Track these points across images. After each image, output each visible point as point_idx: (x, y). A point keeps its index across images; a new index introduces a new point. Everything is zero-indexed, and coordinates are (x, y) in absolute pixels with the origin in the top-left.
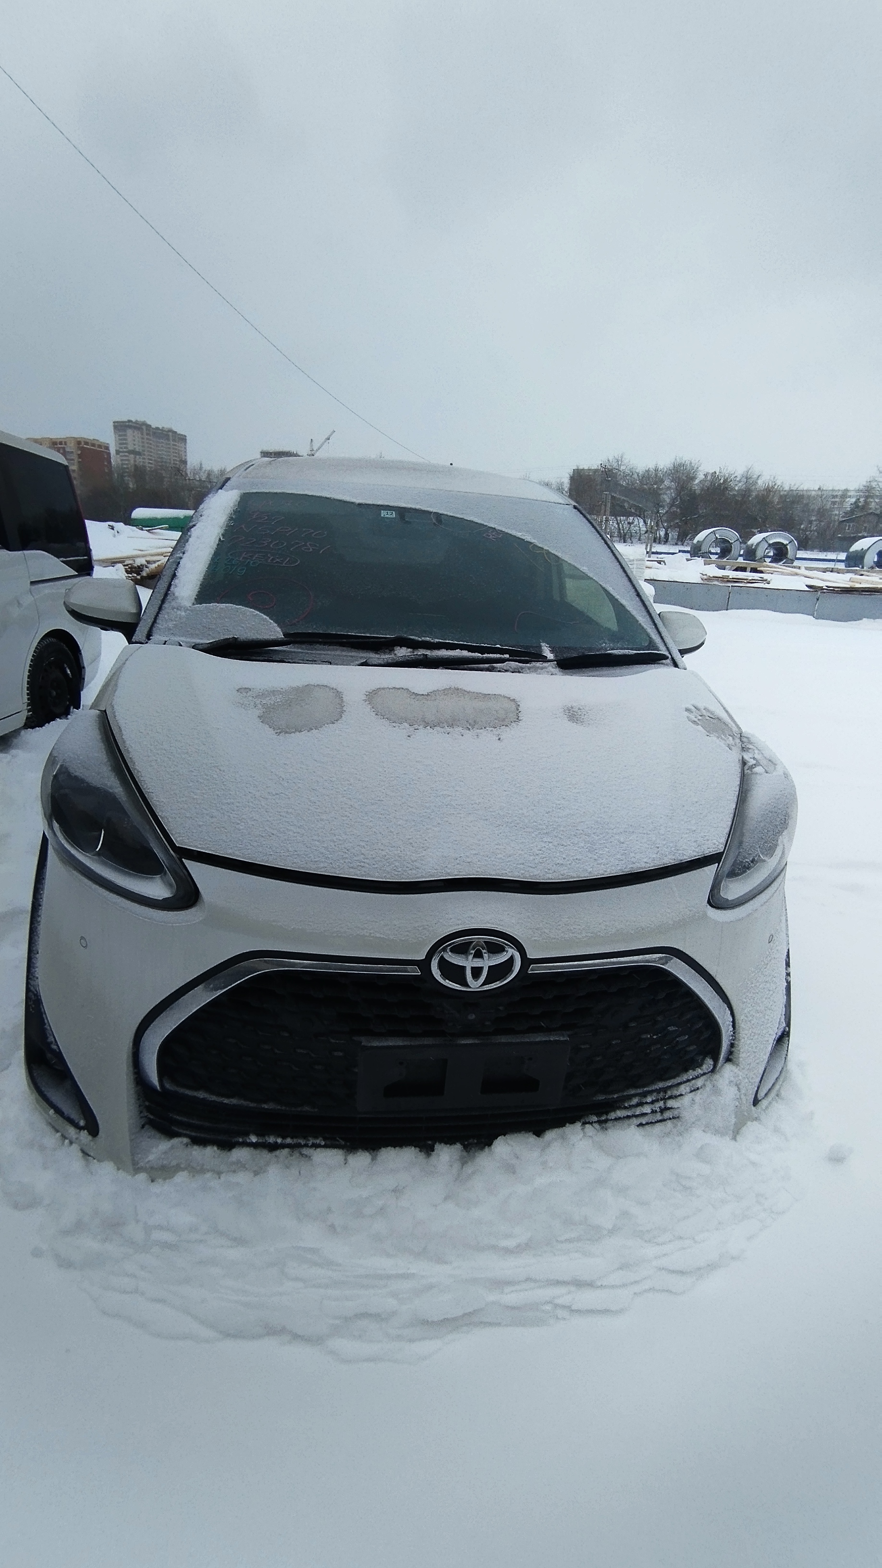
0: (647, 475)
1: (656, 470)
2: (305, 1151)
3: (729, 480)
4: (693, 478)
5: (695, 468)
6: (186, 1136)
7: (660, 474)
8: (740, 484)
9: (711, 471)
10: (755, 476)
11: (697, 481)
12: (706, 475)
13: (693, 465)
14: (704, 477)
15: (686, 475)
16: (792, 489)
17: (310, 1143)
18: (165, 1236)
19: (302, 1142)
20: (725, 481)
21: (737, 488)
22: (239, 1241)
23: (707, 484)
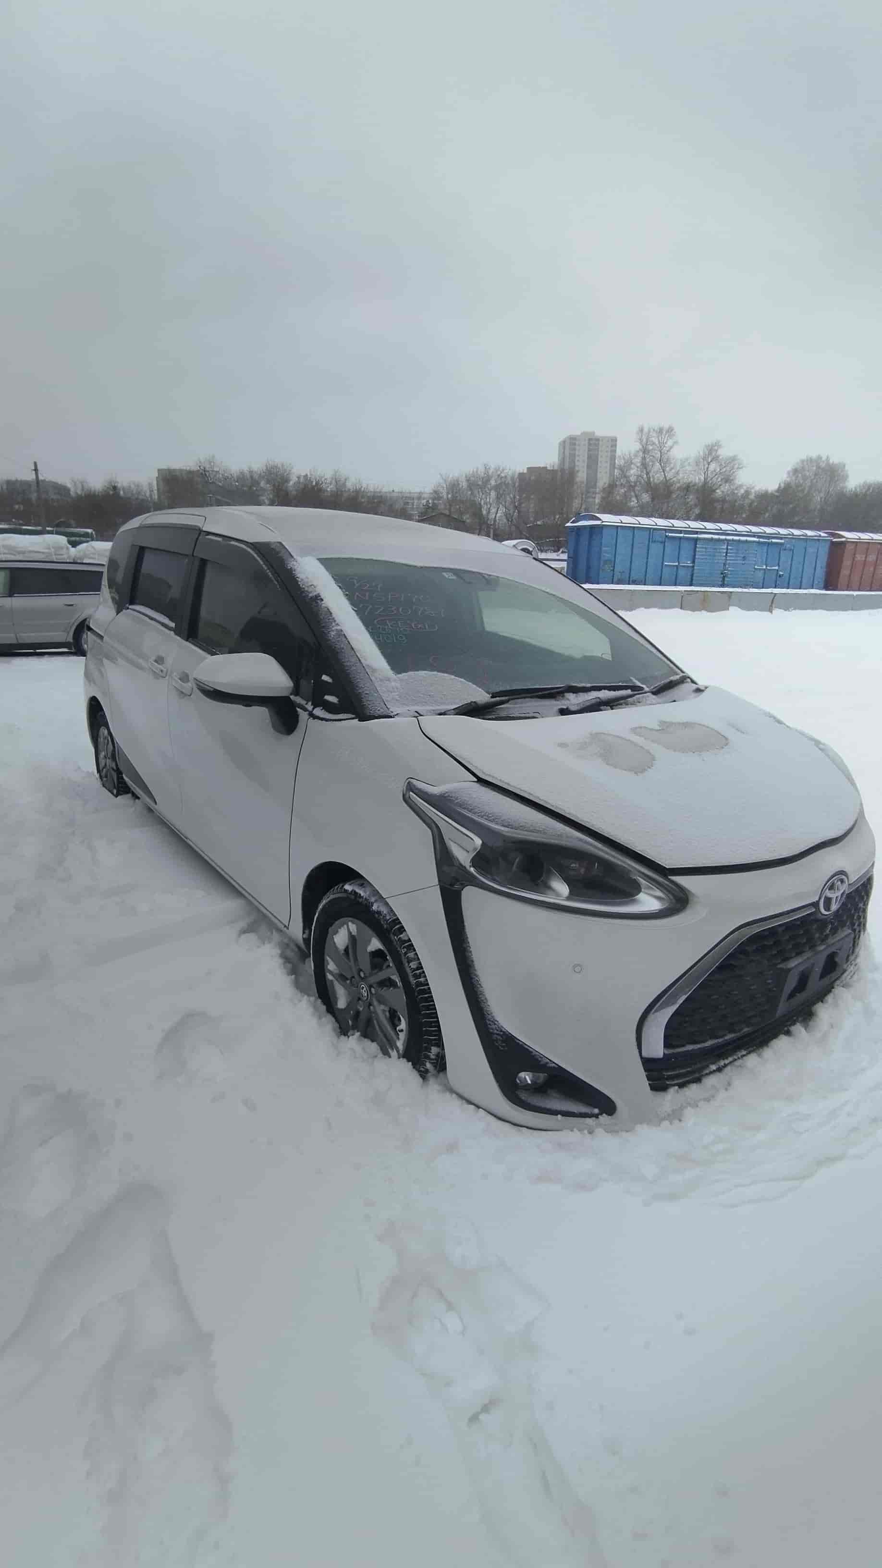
0: (241, 478)
1: (251, 472)
2: (737, 1063)
3: (321, 482)
4: (287, 480)
5: (288, 471)
6: (674, 1085)
7: (256, 477)
8: (332, 486)
9: (303, 474)
10: (343, 479)
11: (291, 483)
12: (299, 478)
13: (285, 467)
14: (297, 479)
15: (279, 477)
16: (375, 490)
17: (740, 1056)
18: (720, 1147)
19: (736, 1057)
20: (317, 483)
21: (329, 490)
22: (757, 1128)
23: (302, 486)
